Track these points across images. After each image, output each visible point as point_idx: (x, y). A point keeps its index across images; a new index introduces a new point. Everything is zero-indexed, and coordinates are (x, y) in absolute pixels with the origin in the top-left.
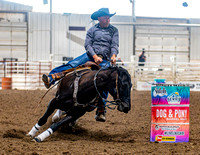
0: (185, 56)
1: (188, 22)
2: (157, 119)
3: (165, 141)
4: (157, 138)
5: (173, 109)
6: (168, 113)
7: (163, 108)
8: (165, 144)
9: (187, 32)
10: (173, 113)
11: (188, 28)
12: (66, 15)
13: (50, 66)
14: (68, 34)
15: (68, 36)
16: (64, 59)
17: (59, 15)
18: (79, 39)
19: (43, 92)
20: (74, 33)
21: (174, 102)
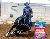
0: (44, 14)
1: (45, 4)
2: (36, 31)
4: (36, 37)
5: (41, 28)
6: (39, 30)
8: (39, 38)
10: (41, 30)
11: (45, 6)
13: (7, 17)
14: (12, 8)
15: (12, 9)
16: (11, 15)
17: (10, 3)
18: (15, 9)
19: (5, 24)
20: (13, 8)
21: (41, 27)
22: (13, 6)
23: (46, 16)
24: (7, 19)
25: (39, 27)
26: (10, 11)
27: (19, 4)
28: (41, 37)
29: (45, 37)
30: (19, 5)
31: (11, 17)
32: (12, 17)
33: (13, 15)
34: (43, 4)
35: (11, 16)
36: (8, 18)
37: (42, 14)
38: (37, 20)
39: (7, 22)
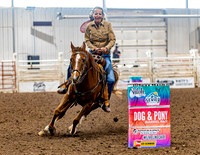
0: (163, 50)
1: (164, 12)
2: (135, 123)
3: (145, 146)
4: (135, 143)
6: (146, 116)
7: (141, 110)
8: (145, 150)
9: (163, 24)
10: (152, 115)
11: (165, 20)
12: (29, 9)
13: (14, 66)
14: (33, 30)
15: (33, 32)
16: (29, 58)
17: (22, 9)
18: (45, 35)
19: (7, 95)
20: (39, 29)
21: (153, 103)
22: (36, 24)
23: (169, 57)
24: (13, 73)
25: (145, 104)
26: (27, 41)
27: (61, 14)
28: (155, 145)
29: (169, 144)
30: (61, 18)
31: (29, 66)
32: (34, 66)
33: (38, 58)
34: (157, 11)
35: (31, 61)
36: (18, 70)
37: (155, 50)
38: (134, 75)
39: (15, 84)
